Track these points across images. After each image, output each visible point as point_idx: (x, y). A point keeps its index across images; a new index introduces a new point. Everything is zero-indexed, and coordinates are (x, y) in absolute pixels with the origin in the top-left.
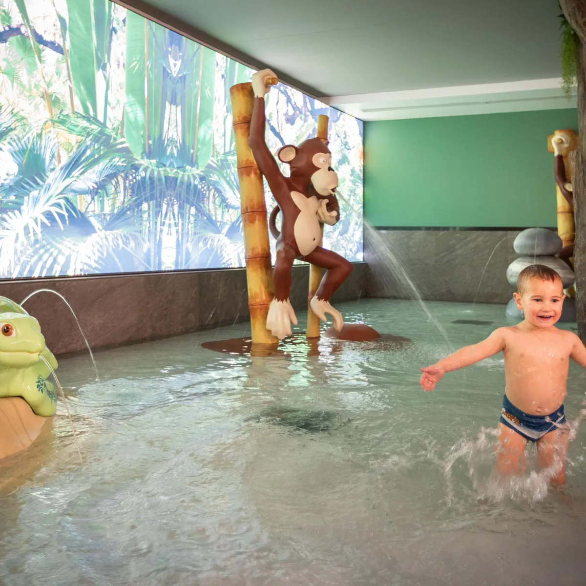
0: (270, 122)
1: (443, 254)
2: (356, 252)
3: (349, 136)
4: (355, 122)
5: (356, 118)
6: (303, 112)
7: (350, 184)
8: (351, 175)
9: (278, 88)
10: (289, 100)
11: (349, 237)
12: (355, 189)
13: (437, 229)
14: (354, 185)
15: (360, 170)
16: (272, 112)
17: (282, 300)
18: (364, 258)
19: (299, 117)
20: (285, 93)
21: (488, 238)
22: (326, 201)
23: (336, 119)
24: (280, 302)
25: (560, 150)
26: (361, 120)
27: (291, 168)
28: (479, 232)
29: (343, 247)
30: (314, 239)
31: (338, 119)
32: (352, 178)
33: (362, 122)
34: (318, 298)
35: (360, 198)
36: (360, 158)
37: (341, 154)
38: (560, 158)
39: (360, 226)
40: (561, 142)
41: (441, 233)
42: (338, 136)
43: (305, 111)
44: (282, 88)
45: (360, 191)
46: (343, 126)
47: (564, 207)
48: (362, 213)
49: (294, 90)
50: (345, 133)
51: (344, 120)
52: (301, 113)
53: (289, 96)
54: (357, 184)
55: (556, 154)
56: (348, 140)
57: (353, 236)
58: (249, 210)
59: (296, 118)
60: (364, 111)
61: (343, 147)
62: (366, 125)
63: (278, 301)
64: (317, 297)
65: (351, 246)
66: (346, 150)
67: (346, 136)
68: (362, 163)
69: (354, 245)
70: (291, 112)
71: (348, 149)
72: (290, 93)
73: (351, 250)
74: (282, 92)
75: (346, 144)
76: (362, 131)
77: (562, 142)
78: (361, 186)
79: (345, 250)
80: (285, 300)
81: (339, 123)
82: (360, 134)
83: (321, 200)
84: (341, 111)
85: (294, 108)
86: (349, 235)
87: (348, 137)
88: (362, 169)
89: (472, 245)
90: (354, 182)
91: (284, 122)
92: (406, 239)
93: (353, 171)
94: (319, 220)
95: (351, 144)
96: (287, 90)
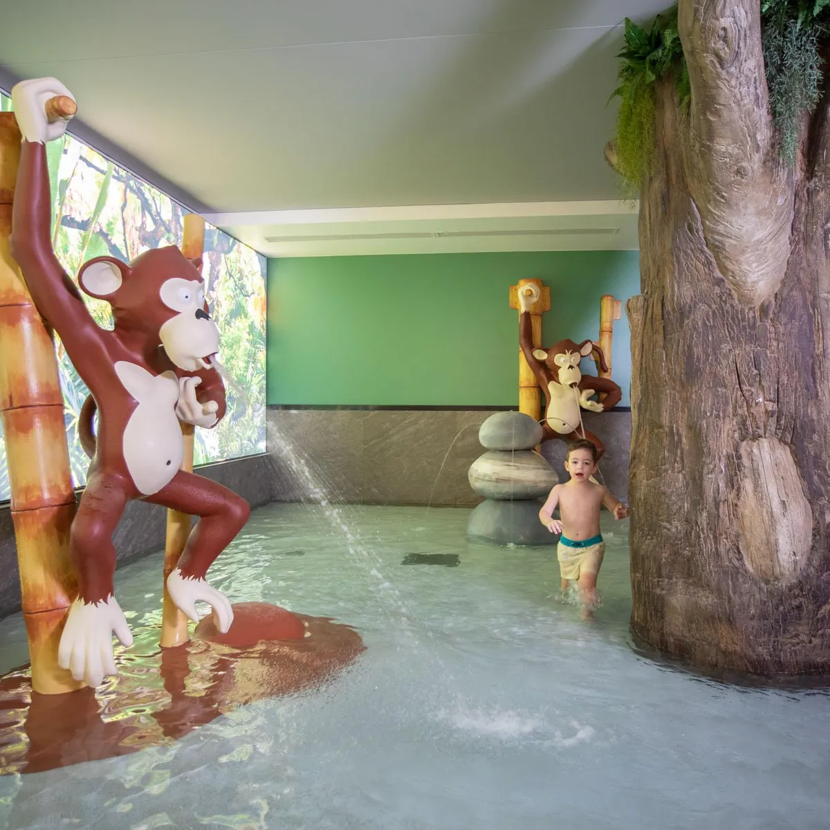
0: (109, 238)
1: (373, 442)
2: (257, 441)
3: (246, 277)
4: (256, 258)
5: (256, 251)
6: (173, 231)
7: (248, 345)
8: (249, 333)
9: (123, 182)
10: (145, 206)
11: (246, 420)
12: (255, 354)
13: (366, 408)
14: (254, 347)
15: (263, 326)
16: (111, 220)
17: (95, 601)
18: (267, 447)
19: (166, 237)
20: (140, 193)
21: (431, 421)
22: (197, 380)
23: (226, 249)
24: (91, 606)
25: (527, 305)
26: (263, 256)
27: (116, 311)
28: (421, 412)
29: (238, 436)
30: (169, 463)
31: (230, 250)
32: (251, 337)
33: (265, 259)
34: (181, 574)
35: (262, 365)
36: (262, 310)
37: (234, 301)
38: (527, 315)
39: (261, 405)
40: (529, 295)
41: (372, 413)
42: (231, 276)
43: (176, 228)
44: (132, 183)
45: (262, 356)
46: (238, 261)
47: (528, 380)
48: (264, 386)
49: (155, 191)
50: (240, 271)
51: (239, 252)
52: (169, 231)
53: (146, 200)
54: (258, 346)
55: (523, 309)
56: (245, 281)
57: (252, 419)
58: (16, 404)
59: (160, 239)
60: (269, 240)
61: (238, 291)
62: (270, 263)
63: (86, 603)
64: (180, 571)
65: (249, 433)
66: (242, 296)
67: (241, 275)
68: (265, 316)
69: (253, 432)
70: (150, 226)
71: (245, 296)
72: (147, 195)
73: (249, 440)
74: (132, 190)
75: (242, 287)
76: (265, 271)
77: (531, 295)
78: (263, 348)
79: (241, 440)
80: (101, 600)
81: (233, 255)
82: (262, 275)
83: (186, 378)
84: (235, 238)
85: (155, 222)
86: (247, 418)
87: (244, 278)
88: (265, 324)
89: (411, 429)
90: (253, 343)
91: (137, 242)
92: (325, 422)
93: (252, 327)
94: (180, 421)
95: (249, 289)
96: (142, 188)
